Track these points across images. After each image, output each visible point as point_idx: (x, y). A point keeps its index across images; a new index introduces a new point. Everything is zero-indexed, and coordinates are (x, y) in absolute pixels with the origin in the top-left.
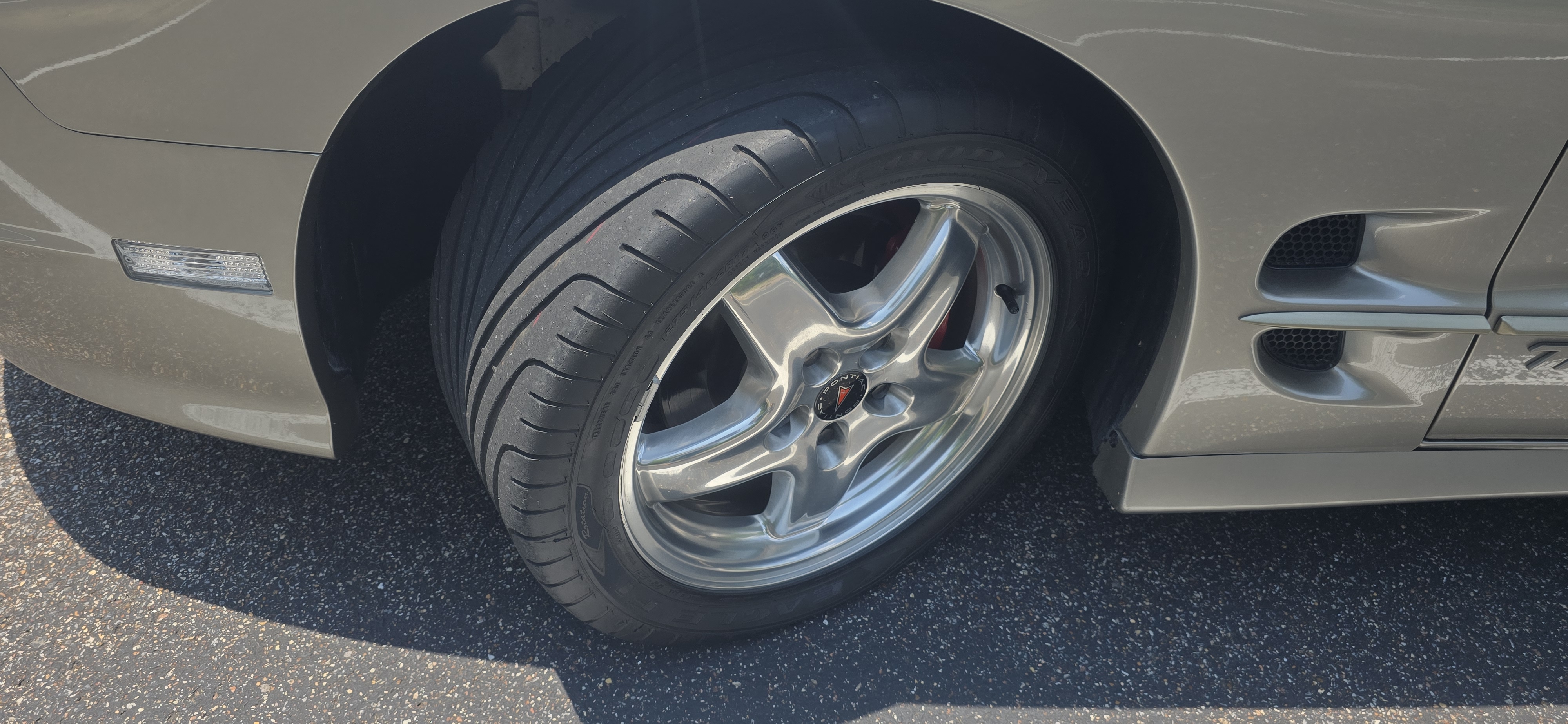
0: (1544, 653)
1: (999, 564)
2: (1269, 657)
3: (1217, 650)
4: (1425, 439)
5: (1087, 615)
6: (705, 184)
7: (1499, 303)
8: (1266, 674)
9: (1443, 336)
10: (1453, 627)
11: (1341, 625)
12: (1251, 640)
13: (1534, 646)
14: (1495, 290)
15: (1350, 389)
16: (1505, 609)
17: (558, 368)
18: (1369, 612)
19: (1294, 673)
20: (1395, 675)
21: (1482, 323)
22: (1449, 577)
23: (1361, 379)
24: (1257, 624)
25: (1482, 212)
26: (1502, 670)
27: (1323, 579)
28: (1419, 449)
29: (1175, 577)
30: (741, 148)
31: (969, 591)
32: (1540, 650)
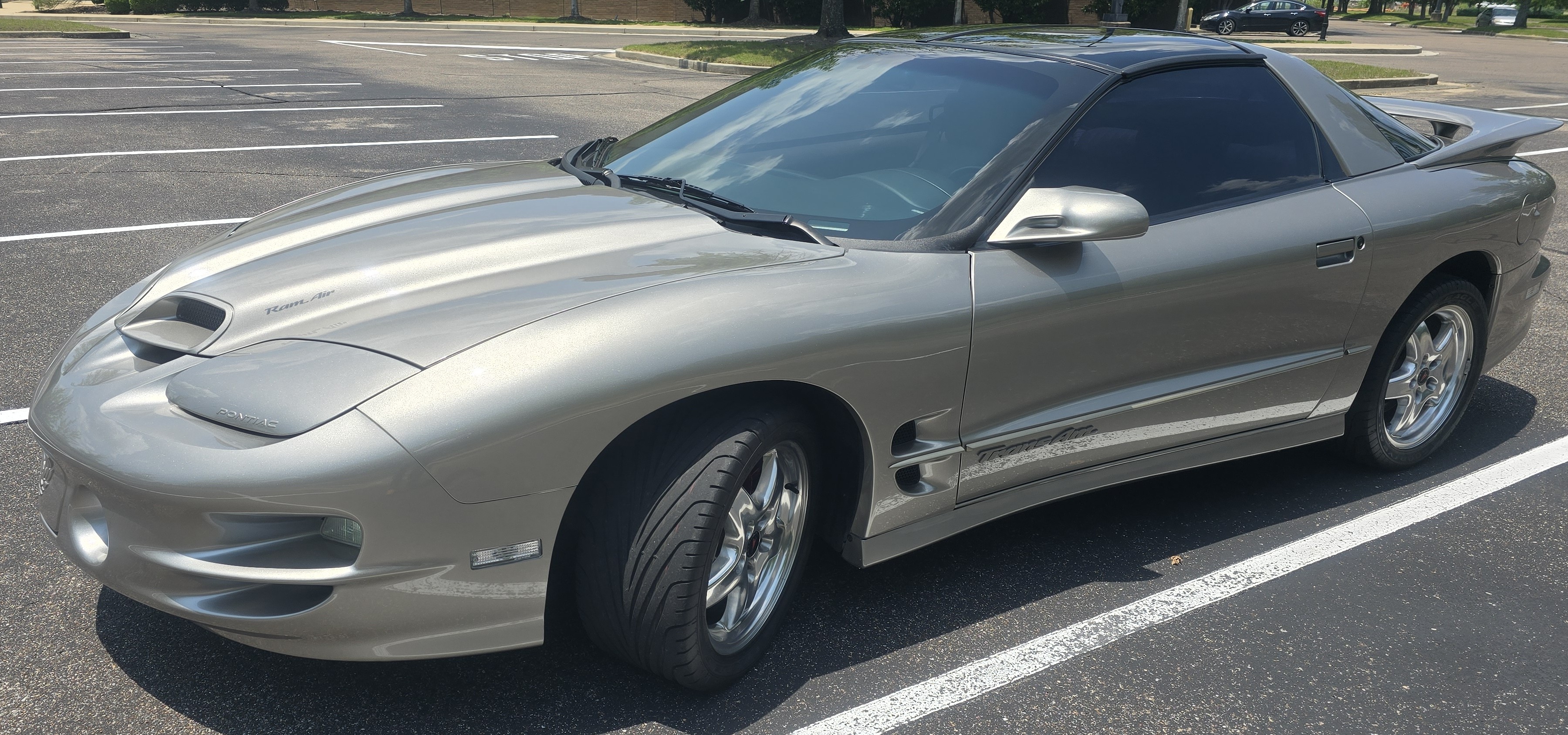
0: (1027, 589)
1: (809, 626)
2: (933, 622)
3: (913, 627)
4: (956, 504)
5: (857, 632)
6: (732, 457)
7: (964, 440)
8: (935, 629)
9: (951, 456)
10: (992, 591)
11: (952, 603)
12: (923, 619)
13: (1023, 588)
14: (961, 436)
15: (928, 488)
16: (1007, 578)
17: (698, 539)
18: (959, 595)
19: (945, 625)
20: (980, 613)
21: (961, 449)
22: (981, 574)
23: (929, 482)
24: (922, 613)
25: (950, 409)
26: (1015, 599)
27: (936, 590)
28: (955, 509)
29: (881, 608)
30: (737, 442)
31: (805, 639)
32: (1025, 588)
